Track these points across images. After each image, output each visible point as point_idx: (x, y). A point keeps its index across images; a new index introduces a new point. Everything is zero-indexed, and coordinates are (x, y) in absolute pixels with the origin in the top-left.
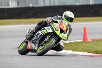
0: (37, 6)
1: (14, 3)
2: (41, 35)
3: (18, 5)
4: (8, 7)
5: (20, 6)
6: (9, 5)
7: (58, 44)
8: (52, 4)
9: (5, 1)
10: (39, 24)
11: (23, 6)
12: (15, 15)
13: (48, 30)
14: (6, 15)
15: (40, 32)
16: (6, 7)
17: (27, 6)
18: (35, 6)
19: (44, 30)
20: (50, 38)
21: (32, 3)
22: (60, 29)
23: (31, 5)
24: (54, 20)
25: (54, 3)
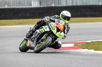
0: (60, 6)
1: (37, 3)
2: (39, 34)
3: (40, 5)
4: (30, 7)
5: (42, 6)
6: (31, 5)
7: (55, 42)
8: (74, 4)
9: (27, 1)
10: (38, 23)
11: (46, 6)
12: (37, 14)
13: (46, 29)
14: (28, 14)
15: (38, 31)
16: (28, 7)
17: (50, 6)
18: (58, 6)
19: (42, 29)
20: (47, 36)
21: (54, 3)
22: (57, 28)
23: (53, 5)
24: (52, 19)
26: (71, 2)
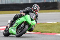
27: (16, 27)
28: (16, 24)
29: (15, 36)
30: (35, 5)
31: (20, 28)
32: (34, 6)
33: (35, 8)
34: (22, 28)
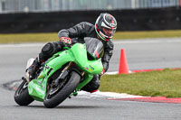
3: (3, 9)
8: (64, 9)
17: (20, 11)
18: (34, 11)
23: (26, 10)
25: (68, 6)
26: (57, 4)
27: (46, 80)
28: (47, 70)
29: (42, 104)
30: (105, 15)
31: (56, 81)
32: (102, 18)
33: (103, 24)
34: (61, 80)
